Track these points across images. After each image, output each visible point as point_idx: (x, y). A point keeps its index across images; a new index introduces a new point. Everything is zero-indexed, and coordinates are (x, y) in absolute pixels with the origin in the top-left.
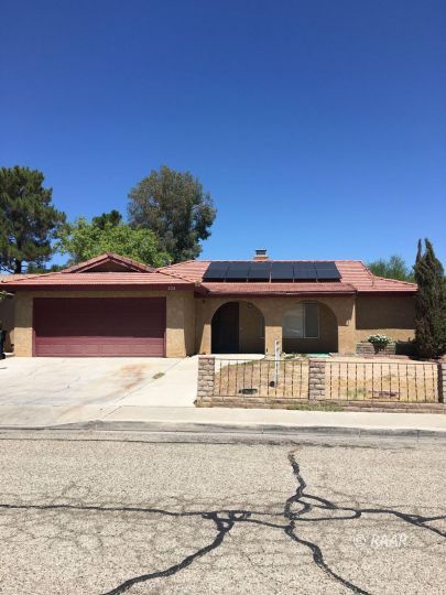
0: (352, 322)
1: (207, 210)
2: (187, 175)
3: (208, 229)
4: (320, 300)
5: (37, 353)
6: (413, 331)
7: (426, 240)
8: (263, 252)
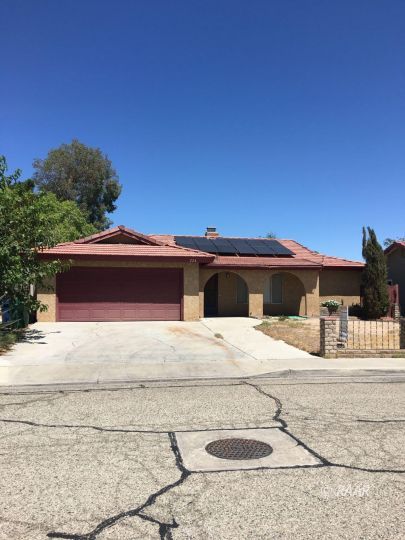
0: (317, 291)
1: (115, 185)
2: (97, 151)
3: (114, 203)
4: (293, 272)
5: (60, 318)
6: (358, 298)
7: (369, 228)
8: (214, 230)
